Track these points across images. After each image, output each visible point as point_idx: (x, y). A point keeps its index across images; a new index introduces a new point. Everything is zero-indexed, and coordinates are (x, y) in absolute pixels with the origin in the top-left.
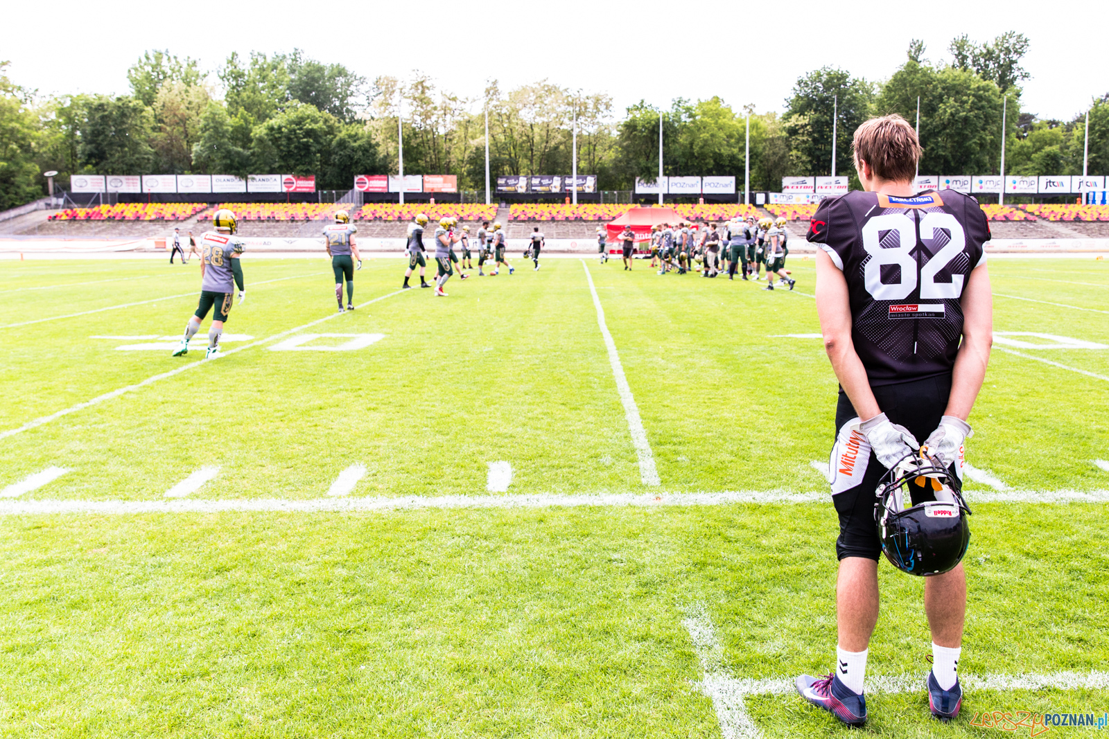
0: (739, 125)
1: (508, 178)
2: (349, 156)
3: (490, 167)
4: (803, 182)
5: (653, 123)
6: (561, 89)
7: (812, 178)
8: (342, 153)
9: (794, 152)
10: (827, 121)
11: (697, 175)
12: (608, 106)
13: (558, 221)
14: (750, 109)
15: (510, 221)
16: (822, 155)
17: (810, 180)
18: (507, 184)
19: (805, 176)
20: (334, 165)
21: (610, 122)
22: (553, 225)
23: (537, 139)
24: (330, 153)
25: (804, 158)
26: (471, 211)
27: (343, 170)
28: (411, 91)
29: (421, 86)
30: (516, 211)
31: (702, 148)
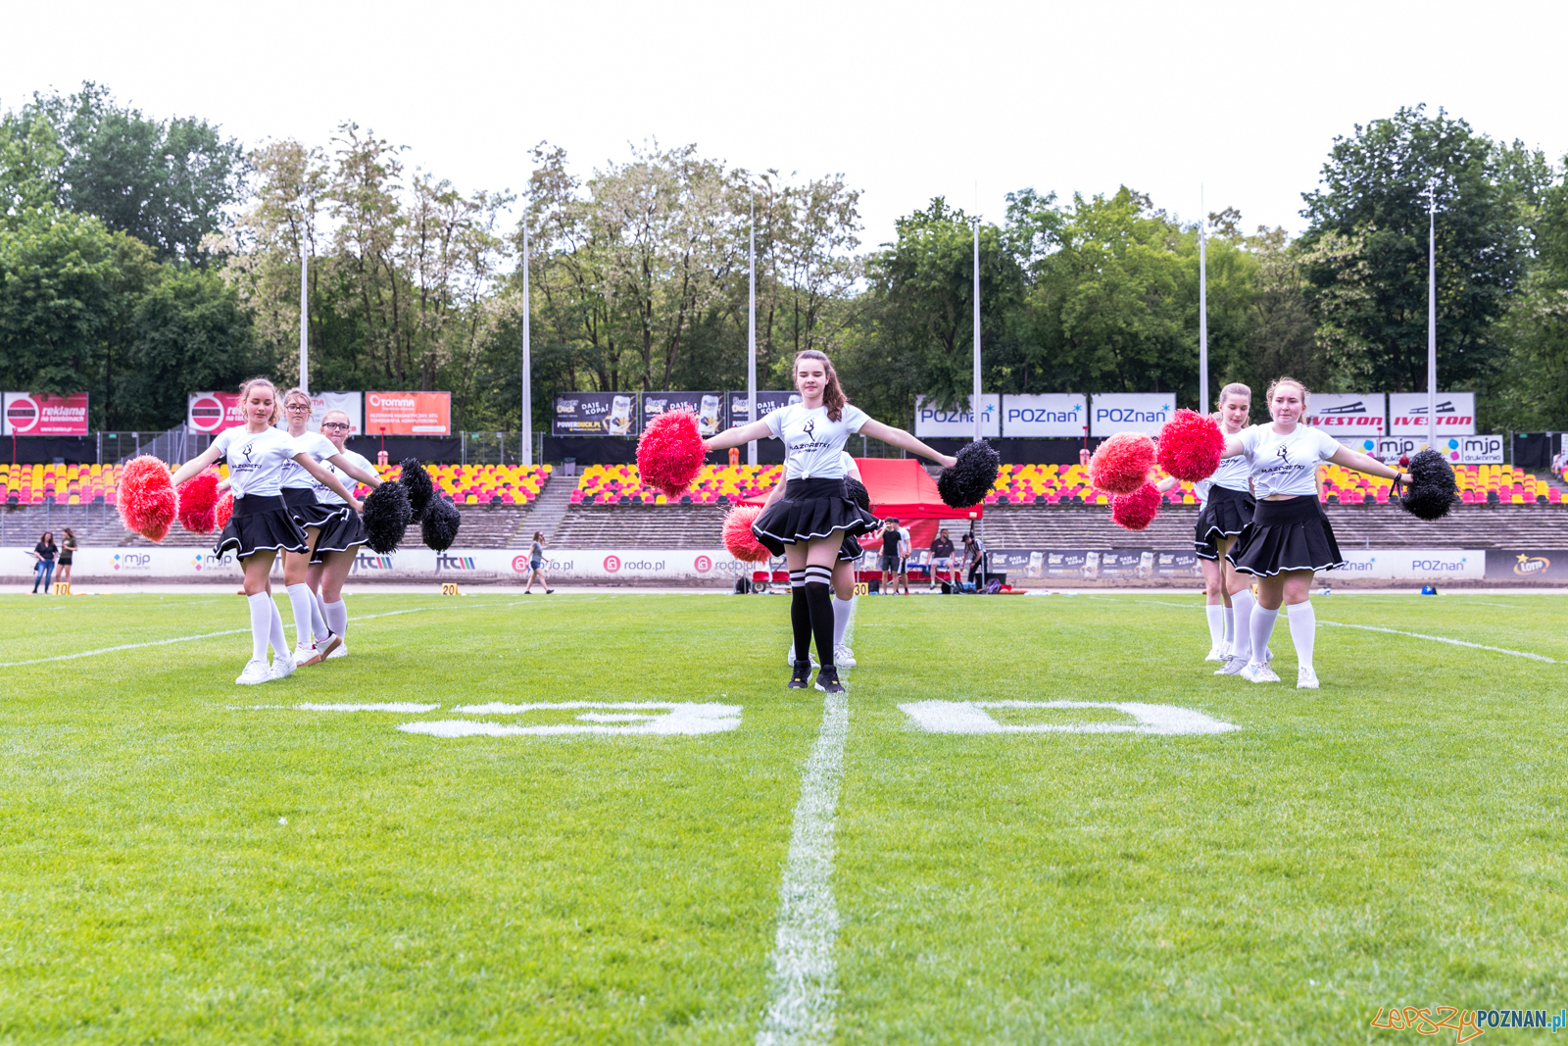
0: (1182, 261)
1: (584, 399)
2: (175, 342)
3: (534, 370)
4: (1357, 408)
5: (956, 255)
6: (725, 174)
7: (1381, 397)
8: (156, 335)
9: (1326, 330)
10: (1410, 250)
11: (1076, 390)
12: (846, 214)
13: (700, 507)
14: (1226, 220)
15: (572, 508)
16: (1402, 336)
17: (1374, 404)
18: (580, 415)
19: (1360, 391)
20: (139, 367)
21: (851, 255)
22: (684, 517)
23: (659, 299)
24: (127, 338)
25: (1355, 344)
26: (476, 483)
27: (160, 378)
28: (340, 180)
29: (364, 164)
30: (593, 483)
31: (1083, 318)
